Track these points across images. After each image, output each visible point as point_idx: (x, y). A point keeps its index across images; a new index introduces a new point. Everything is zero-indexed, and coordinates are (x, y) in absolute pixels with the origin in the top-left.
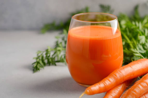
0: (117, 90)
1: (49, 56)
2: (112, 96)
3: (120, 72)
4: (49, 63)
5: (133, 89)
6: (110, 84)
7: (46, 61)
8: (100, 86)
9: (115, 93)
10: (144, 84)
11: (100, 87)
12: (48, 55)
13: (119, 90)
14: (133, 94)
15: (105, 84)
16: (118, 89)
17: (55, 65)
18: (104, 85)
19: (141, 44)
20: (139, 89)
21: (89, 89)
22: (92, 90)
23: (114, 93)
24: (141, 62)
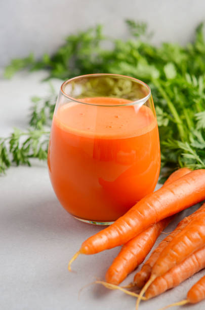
0: (144, 240)
1: (17, 148)
2: (133, 253)
3: (151, 205)
4: (17, 161)
5: (173, 246)
6: (130, 231)
7: (10, 157)
8: (109, 236)
9: (140, 247)
10: (195, 235)
11: (109, 239)
12: (15, 146)
13: (147, 238)
14: (172, 255)
15: (121, 232)
16: (144, 238)
17: (29, 165)
18: (119, 233)
19: (198, 130)
20: (184, 245)
21: (89, 245)
22: (93, 247)
23: (138, 247)
24: (194, 180)
